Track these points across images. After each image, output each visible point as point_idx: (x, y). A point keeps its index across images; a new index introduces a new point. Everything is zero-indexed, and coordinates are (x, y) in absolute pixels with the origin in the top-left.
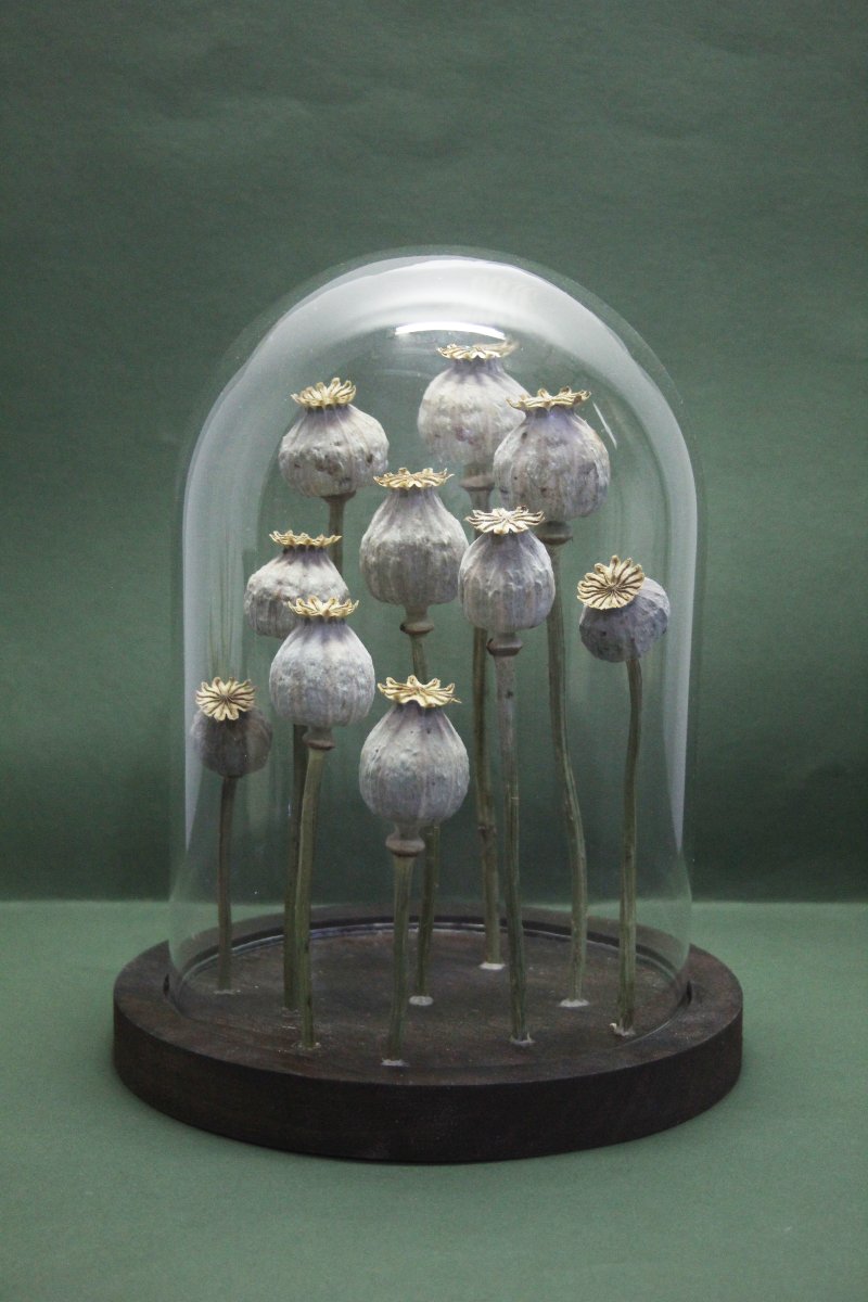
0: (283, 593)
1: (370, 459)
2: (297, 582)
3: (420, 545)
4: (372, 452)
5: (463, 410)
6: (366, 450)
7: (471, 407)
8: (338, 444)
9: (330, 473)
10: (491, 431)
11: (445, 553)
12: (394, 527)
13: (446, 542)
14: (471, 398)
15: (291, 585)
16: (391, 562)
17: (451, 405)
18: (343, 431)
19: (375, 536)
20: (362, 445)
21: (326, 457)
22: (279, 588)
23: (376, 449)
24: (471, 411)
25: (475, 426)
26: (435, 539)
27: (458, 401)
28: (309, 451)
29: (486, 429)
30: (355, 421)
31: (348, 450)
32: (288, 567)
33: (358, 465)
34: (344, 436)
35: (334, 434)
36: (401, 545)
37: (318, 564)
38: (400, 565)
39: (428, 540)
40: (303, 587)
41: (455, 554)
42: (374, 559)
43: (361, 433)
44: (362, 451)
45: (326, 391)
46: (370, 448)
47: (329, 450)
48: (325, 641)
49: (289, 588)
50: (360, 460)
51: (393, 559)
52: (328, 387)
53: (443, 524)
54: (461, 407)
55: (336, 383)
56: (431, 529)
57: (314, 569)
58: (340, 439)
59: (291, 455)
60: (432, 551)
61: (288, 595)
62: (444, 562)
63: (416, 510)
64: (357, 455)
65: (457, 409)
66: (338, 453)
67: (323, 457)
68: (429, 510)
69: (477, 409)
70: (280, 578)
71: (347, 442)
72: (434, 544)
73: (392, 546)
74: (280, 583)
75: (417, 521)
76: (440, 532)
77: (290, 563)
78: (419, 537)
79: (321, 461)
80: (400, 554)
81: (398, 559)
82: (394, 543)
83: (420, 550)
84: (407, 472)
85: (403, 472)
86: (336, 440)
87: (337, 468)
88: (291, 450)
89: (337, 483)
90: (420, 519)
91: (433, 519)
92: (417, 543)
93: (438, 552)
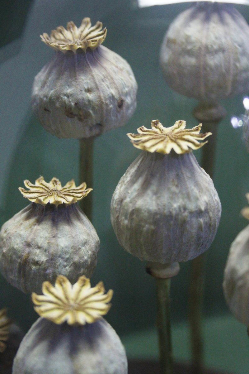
0: (31, 257)
1: (121, 104)
2: (45, 246)
3: (177, 215)
4: (123, 97)
5: (208, 50)
6: (117, 96)
7: (216, 47)
8: (89, 90)
9: (80, 120)
10: (232, 72)
11: (201, 220)
12: (149, 192)
13: (203, 208)
14: (216, 38)
15: (39, 248)
16: (145, 229)
17: (198, 45)
18: (93, 76)
19: (128, 200)
20: (113, 91)
21: (76, 104)
22: (27, 250)
23: (127, 94)
24: (216, 52)
25: (217, 67)
26: (192, 207)
27: (204, 41)
28: (58, 98)
29: (228, 70)
30: (106, 65)
31: (99, 97)
32: (36, 227)
33: (108, 112)
34: (95, 83)
35: (84, 80)
36: (156, 214)
37: (69, 221)
38: (154, 233)
39: (185, 209)
40: (52, 250)
41: (210, 218)
42: (126, 222)
43: (112, 78)
44: (112, 98)
45: (77, 31)
46: (120, 93)
47: (80, 97)
48: (73, 351)
49: (38, 251)
50: (111, 106)
51: (147, 227)
52: (78, 26)
53: (200, 190)
54: (206, 47)
55: (87, 24)
56: (188, 196)
57: (65, 228)
58: (91, 85)
59: (41, 100)
60: (188, 219)
61: (36, 259)
62: (200, 227)
63: (172, 175)
64: (108, 102)
65: (203, 49)
66: (89, 101)
67: (73, 104)
68: (186, 174)
69: (221, 50)
70: (29, 240)
71: (97, 88)
72: (191, 213)
73: (146, 214)
74: (28, 245)
75: (174, 189)
76: (197, 199)
77: (39, 222)
78: (175, 205)
79: (70, 107)
80: (156, 222)
81: (152, 227)
82: (149, 211)
83: (176, 219)
84: (160, 125)
85: (156, 124)
86: (86, 87)
87: (88, 115)
88: (41, 94)
89: (87, 129)
90: (177, 186)
91: (191, 186)
92: (174, 212)
93: (194, 220)
